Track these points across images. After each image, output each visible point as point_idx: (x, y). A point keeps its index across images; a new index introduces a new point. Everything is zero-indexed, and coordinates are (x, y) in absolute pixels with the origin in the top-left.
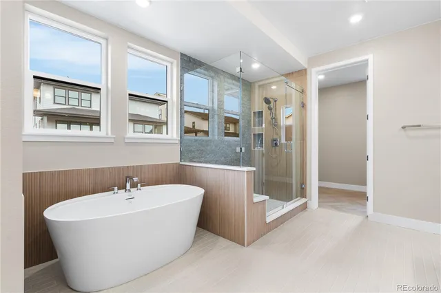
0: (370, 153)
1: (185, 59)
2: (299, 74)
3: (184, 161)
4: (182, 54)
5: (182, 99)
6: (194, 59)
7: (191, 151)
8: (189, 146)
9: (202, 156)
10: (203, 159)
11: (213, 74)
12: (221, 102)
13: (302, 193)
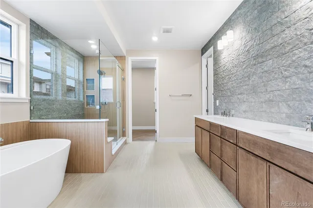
0: (157, 107)
1: (35, 25)
2: (121, 58)
3: (34, 119)
4: (31, 20)
5: (31, 62)
6: (42, 28)
7: (40, 110)
8: (38, 105)
9: (49, 114)
10: (50, 116)
11: (57, 45)
12: (64, 69)
13: (124, 134)
